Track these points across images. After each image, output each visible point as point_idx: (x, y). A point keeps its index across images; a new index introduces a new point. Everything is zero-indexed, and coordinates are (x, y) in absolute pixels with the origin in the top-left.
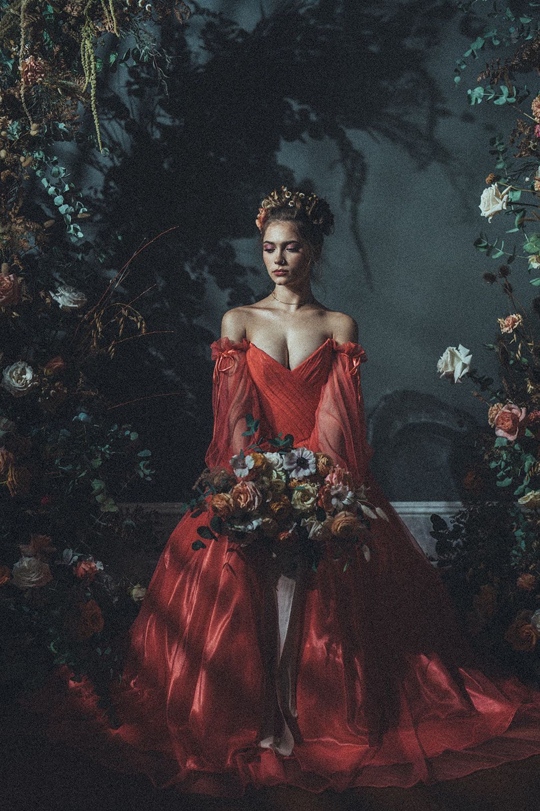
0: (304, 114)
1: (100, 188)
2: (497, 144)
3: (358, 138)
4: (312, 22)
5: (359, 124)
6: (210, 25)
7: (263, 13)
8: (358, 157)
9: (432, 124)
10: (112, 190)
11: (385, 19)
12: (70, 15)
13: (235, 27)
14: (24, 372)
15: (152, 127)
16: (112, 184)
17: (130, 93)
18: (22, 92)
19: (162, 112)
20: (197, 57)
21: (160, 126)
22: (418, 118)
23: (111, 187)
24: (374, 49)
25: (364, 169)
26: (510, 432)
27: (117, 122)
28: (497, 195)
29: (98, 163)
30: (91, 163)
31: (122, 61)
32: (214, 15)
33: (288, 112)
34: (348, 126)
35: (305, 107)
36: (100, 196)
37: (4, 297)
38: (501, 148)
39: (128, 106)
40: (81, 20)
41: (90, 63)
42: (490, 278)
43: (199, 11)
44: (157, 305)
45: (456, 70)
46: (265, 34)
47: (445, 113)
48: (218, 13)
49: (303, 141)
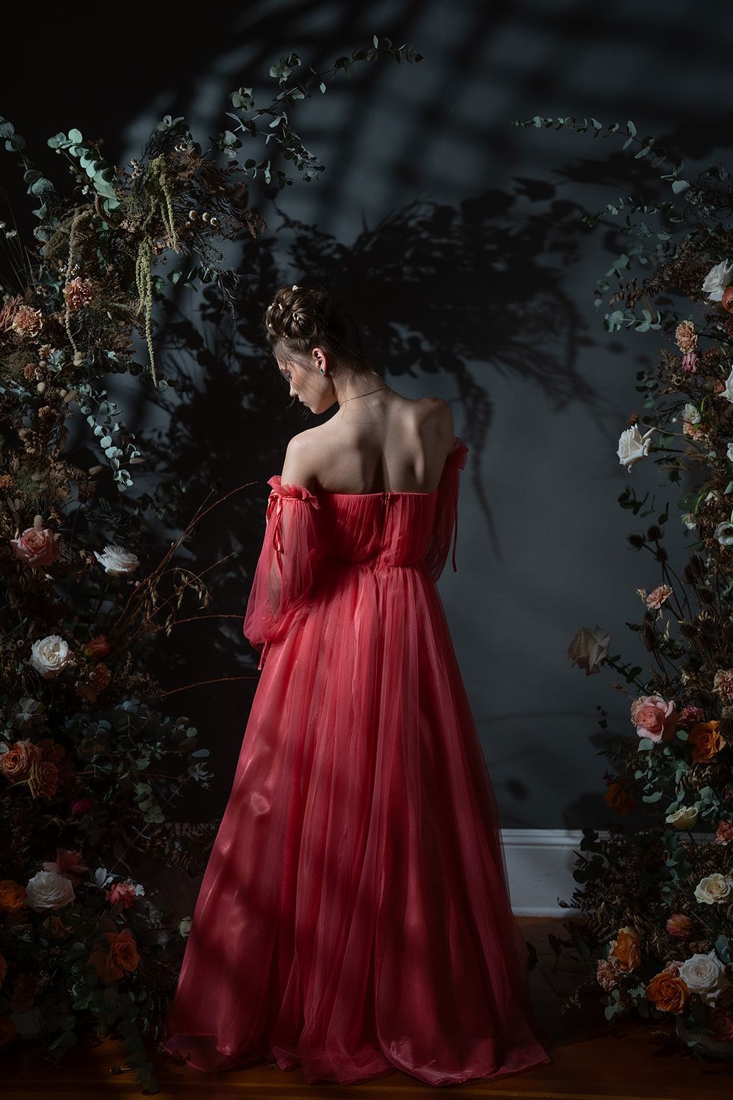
0: (414, 342)
1: (165, 431)
2: (645, 379)
3: (480, 371)
4: (424, 235)
5: (483, 355)
6: (302, 241)
7: (366, 225)
8: (481, 394)
9: (572, 354)
10: (179, 434)
11: (512, 233)
12: (125, 231)
13: (331, 241)
14: (56, 648)
15: (229, 358)
16: (180, 425)
17: (204, 317)
18: (67, 317)
19: (243, 340)
20: (285, 276)
21: (239, 356)
22: (556, 348)
23: (179, 430)
24: (499, 266)
25: (488, 411)
26: (654, 730)
27: (187, 351)
28: (637, 439)
29: (163, 400)
30: (156, 401)
31: (186, 281)
32: (306, 228)
33: (395, 340)
34: (469, 358)
35: (417, 334)
36: (165, 440)
37: (36, 556)
38: (651, 384)
39: (201, 333)
40: (138, 236)
41: (145, 284)
42: (637, 541)
43: (289, 223)
44: (231, 574)
45: (597, 292)
46: (367, 249)
47: (588, 342)
48: (311, 225)
49: (414, 375)
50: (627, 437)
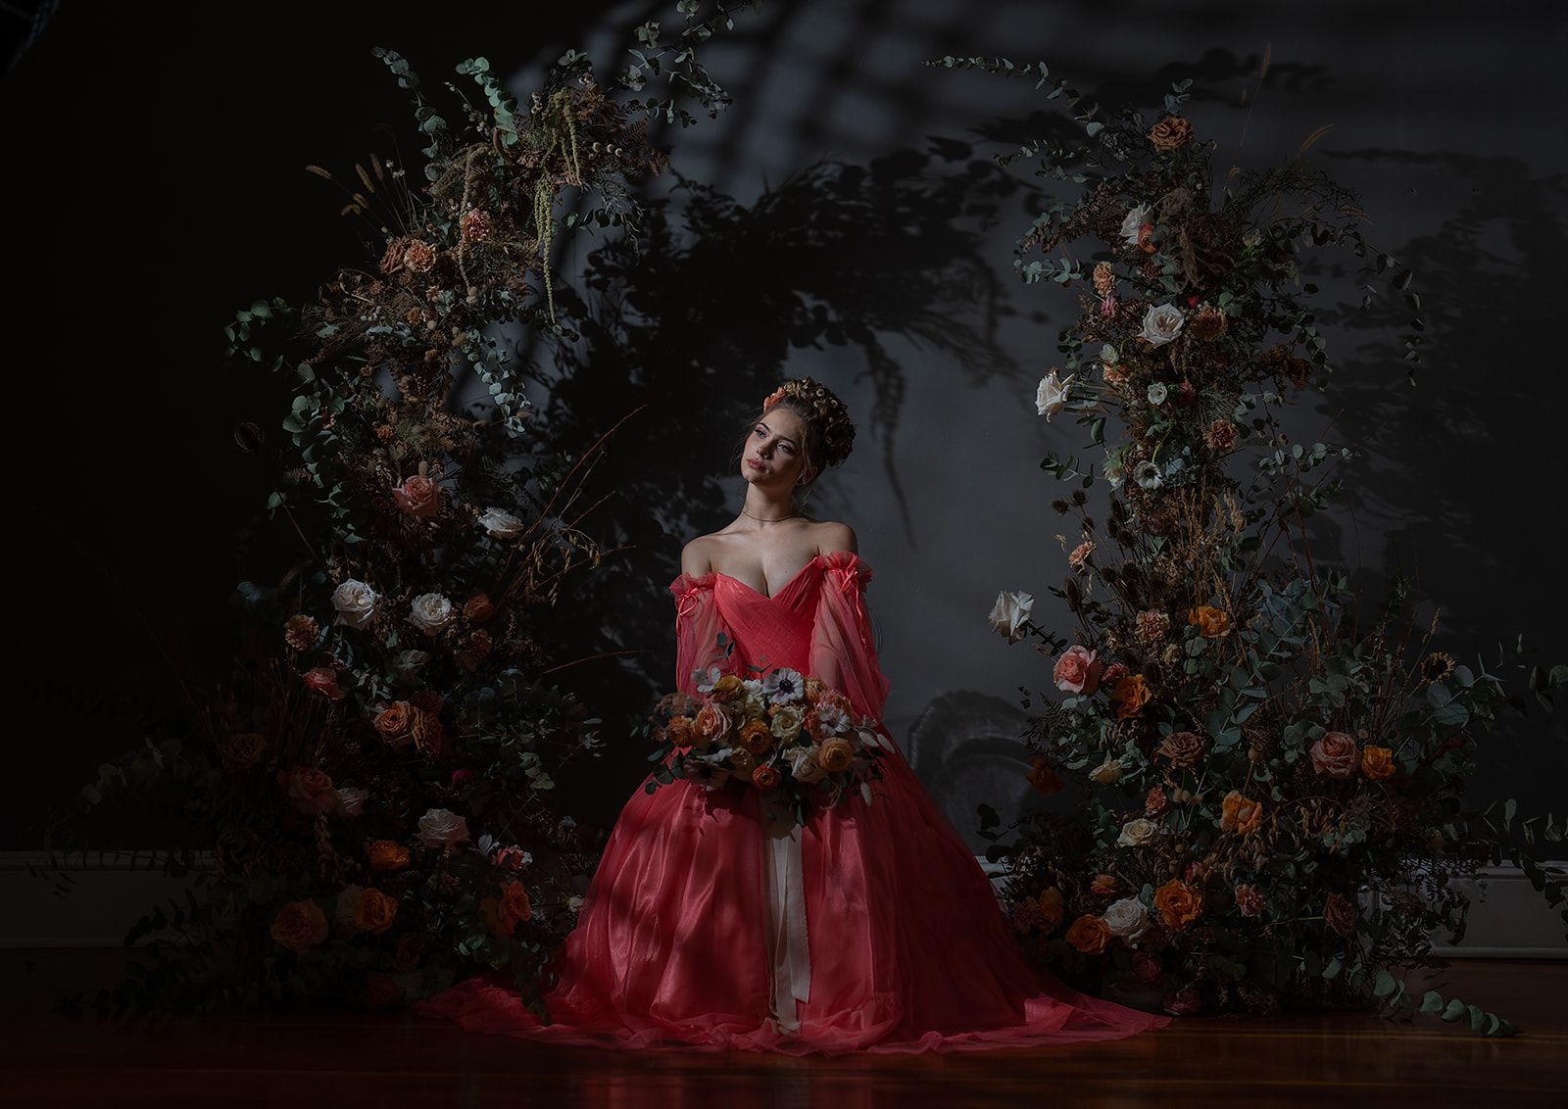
0: (820, 311)
1: (543, 409)
2: (1068, 339)
3: (890, 342)
4: (831, 196)
5: (896, 327)
6: (697, 202)
7: (767, 188)
8: (893, 368)
9: (992, 325)
10: (559, 411)
11: (927, 195)
12: (523, 166)
13: (729, 203)
14: (438, 604)
15: (616, 329)
16: (560, 402)
17: (589, 284)
18: (460, 253)
19: (631, 309)
20: (679, 240)
21: (626, 327)
22: (974, 318)
23: (558, 407)
24: (912, 230)
25: (901, 386)
26: (1075, 680)
27: (570, 321)
28: (1054, 384)
29: (541, 375)
30: (533, 375)
31: (582, 224)
32: (703, 189)
33: (799, 309)
34: (879, 328)
35: (823, 303)
36: (543, 418)
37: (420, 504)
38: (1074, 344)
39: (586, 301)
40: (536, 174)
41: (545, 218)
42: (1061, 507)
43: (683, 183)
44: (615, 568)
45: (1016, 252)
46: (768, 211)
47: (1009, 312)
48: (707, 186)
49: (820, 348)
50: (1045, 384)
